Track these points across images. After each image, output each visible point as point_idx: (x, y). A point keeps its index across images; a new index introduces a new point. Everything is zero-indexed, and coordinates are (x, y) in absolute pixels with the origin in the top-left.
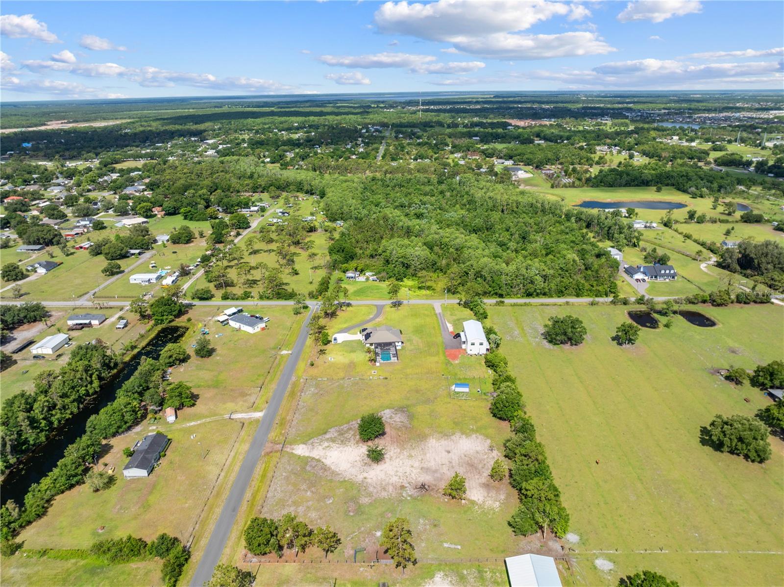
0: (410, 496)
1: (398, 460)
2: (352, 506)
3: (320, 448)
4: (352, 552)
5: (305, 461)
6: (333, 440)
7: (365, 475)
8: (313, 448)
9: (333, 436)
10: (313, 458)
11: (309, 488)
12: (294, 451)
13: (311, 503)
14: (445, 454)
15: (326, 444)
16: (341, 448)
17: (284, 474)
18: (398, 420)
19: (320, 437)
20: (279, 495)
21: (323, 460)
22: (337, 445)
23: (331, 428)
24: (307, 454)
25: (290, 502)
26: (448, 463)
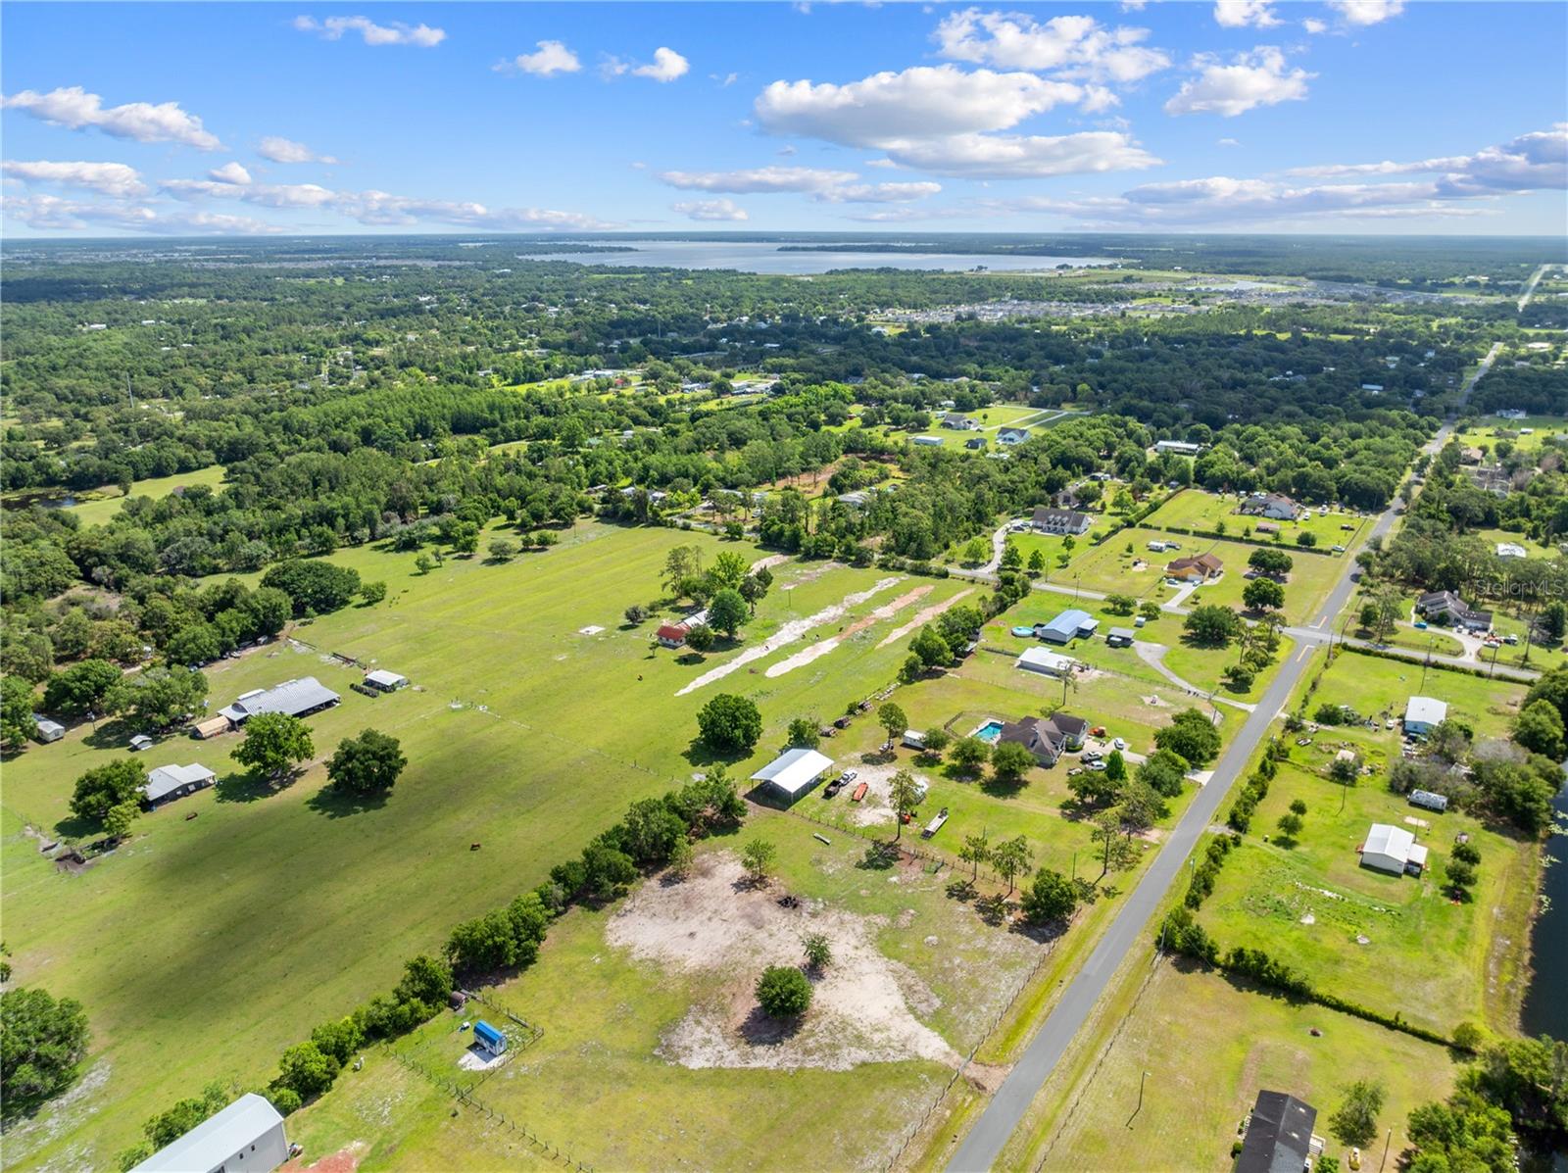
0: (815, 902)
1: (781, 954)
2: (904, 920)
3: (893, 1034)
4: (940, 874)
5: (937, 1021)
6: (860, 1040)
7: (852, 953)
8: (907, 1039)
9: (853, 1049)
10: (918, 1018)
11: (953, 970)
12: (948, 1049)
13: (961, 947)
14: (699, 936)
15: (877, 1037)
16: (856, 1015)
17: (984, 1010)
18: (700, 1029)
19: (879, 1059)
20: (1006, 977)
21: (902, 1006)
22: (858, 1025)
23: (845, 1072)
24: (925, 1032)
25: (993, 959)
26: (714, 920)
